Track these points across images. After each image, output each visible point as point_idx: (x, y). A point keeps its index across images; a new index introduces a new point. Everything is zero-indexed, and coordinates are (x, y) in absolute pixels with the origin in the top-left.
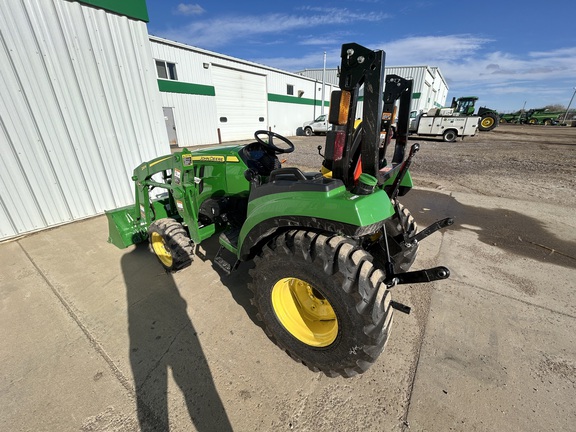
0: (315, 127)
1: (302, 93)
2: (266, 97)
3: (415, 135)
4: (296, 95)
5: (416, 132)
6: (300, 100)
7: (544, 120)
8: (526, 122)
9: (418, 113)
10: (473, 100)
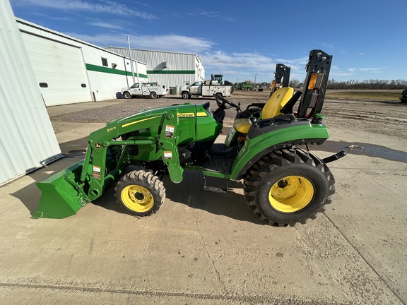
0: (132, 92)
1: (115, 66)
2: (84, 67)
3: (201, 97)
4: (110, 66)
5: (201, 94)
6: (114, 71)
7: (248, 88)
8: (241, 89)
9: (200, 83)
10: (221, 76)
